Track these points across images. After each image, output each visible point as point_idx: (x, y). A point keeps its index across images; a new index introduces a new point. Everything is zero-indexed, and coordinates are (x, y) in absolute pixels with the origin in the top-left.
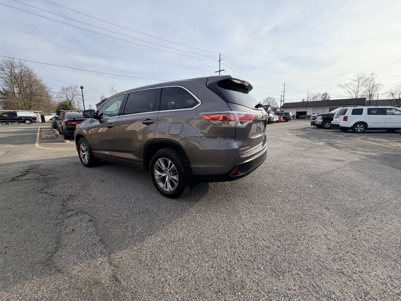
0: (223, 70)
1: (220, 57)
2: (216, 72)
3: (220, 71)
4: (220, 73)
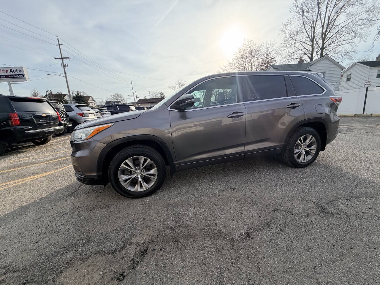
0: (68, 58)
1: (58, 40)
2: (56, 58)
3: (62, 58)
4: (62, 60)
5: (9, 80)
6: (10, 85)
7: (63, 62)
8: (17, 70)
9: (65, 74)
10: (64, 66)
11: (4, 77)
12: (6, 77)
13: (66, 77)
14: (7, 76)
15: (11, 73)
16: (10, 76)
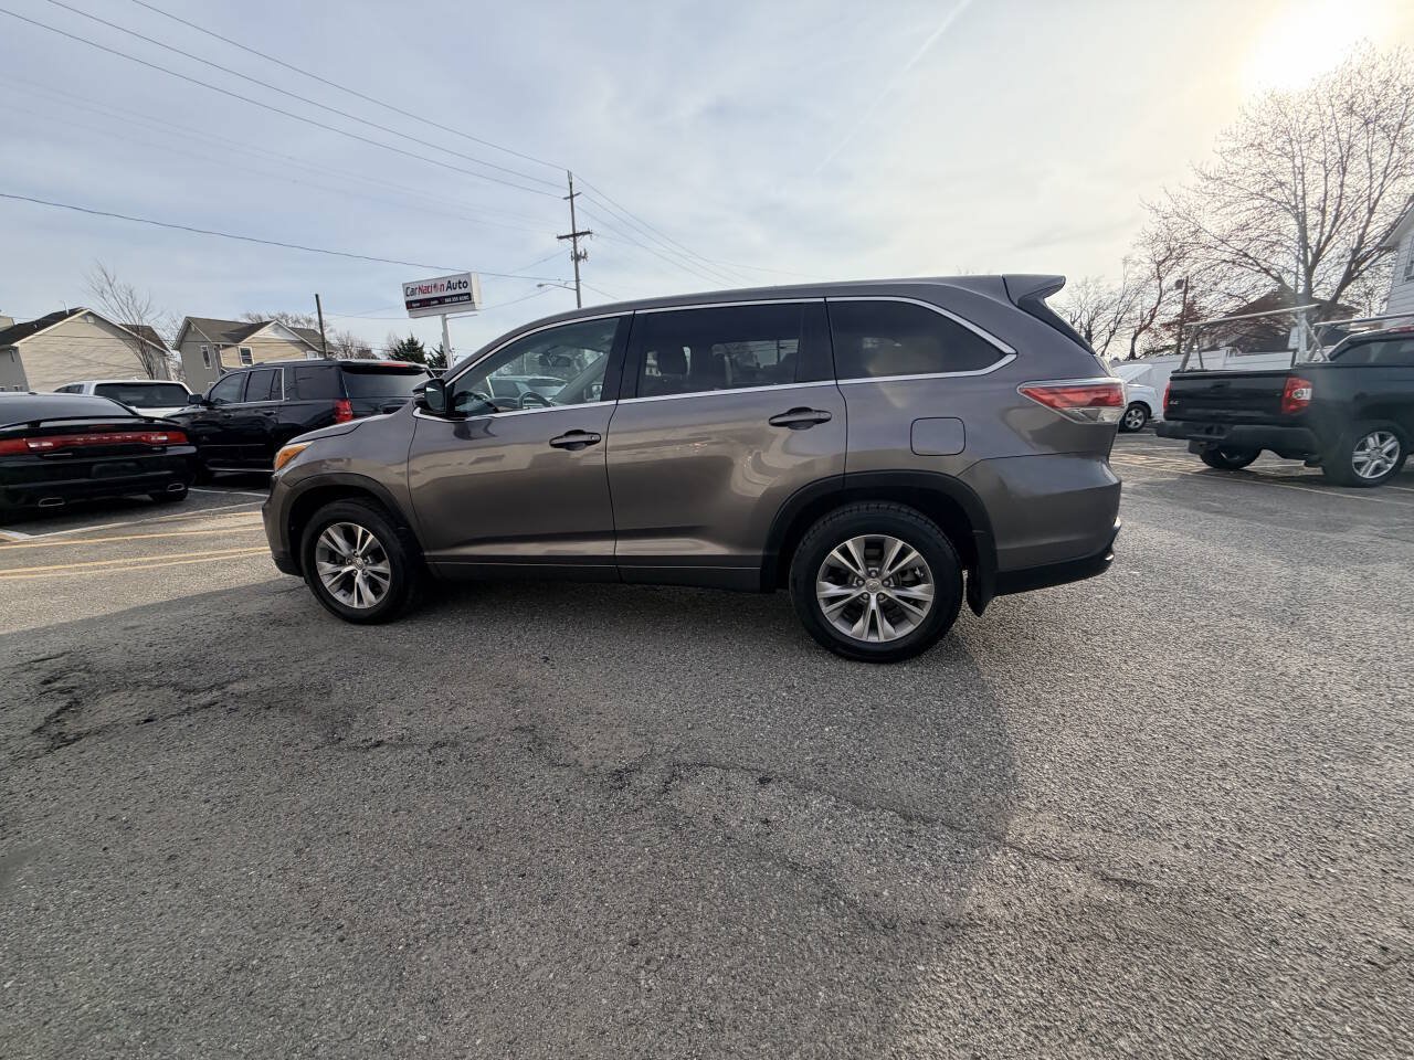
0: (589, 233)
1: (571, 184)
2: (561, 238)
3: (575, 235)
4: (575, 242)
5: (443, 309)
6: (445, 321)
7: (575, 247)
8: (460, 282)
9: (578, 280)
10: (577, 258)
11: (436, 302)
12: (440, 303)
13: (578, 290)
14: (441, 300)
15: (450, 292)
16: (447, 300)
